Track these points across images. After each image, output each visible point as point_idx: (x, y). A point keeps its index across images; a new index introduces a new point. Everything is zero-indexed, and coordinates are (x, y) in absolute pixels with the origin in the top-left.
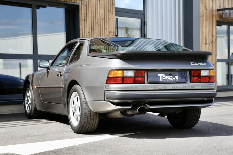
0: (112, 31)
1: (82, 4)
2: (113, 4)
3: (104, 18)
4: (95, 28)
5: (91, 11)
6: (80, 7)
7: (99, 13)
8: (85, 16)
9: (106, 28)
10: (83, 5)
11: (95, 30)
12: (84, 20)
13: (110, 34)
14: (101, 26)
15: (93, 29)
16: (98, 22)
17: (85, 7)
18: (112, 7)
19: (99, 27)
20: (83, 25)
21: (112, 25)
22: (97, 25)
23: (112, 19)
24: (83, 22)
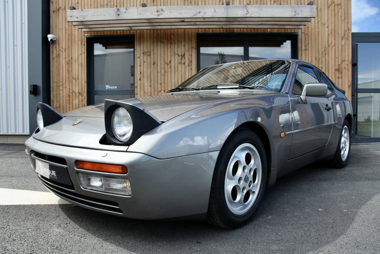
0: (347, 59)
1: (302, 33)
2: (349, 29)
3: (335, 46)
4: (320, 57)
5: (315, 40)
6: (299, 37)
7: (327, 41)
8: (305, 46)
9: (337, 56)
10: (303, 35)
11: (320, 60)
12: (305, 50)
13: (344, 63)
14: (330, 55)
15: (318, 59)
16: (325, 50)
17: (307, 36)
18: (347, 32)
19: (327, 55)
20: (303, 55)
21: (347, 53)
22: (324, 53)
23: (347, 47)
24: (303, 52)
